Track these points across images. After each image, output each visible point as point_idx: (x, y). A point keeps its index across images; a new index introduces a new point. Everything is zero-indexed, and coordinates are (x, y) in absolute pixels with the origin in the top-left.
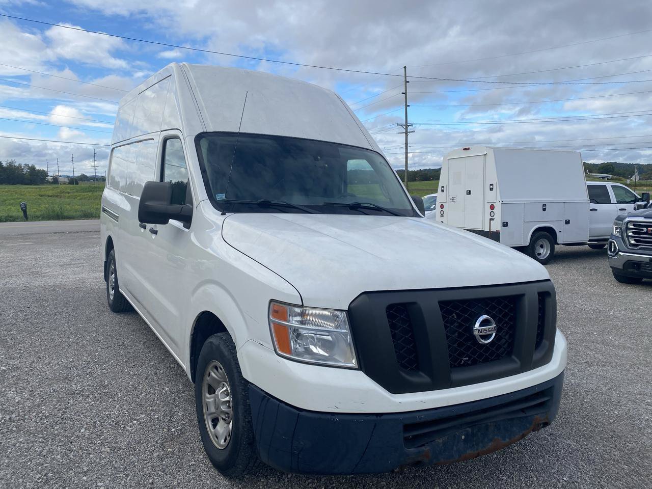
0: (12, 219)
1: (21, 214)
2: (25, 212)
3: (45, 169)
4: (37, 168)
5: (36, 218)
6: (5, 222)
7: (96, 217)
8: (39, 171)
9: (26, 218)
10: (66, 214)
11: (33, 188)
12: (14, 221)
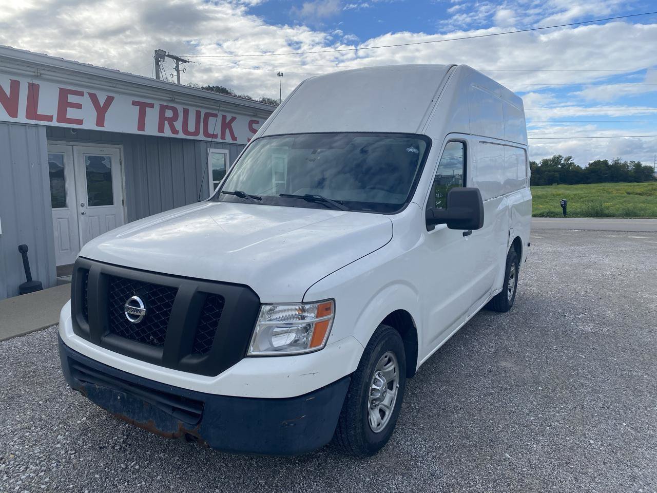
0: (552, 215)
1: (561, 210)
2: (564, 207)
3: (652, 165)
4: (643, 164)
5: (575, 215)
6: (546, 217)
7: (640, 216)
8: (646, 168)
9: (565, 214)
10: (606, 212)
11: (627, 186)
12: (554, 216)
